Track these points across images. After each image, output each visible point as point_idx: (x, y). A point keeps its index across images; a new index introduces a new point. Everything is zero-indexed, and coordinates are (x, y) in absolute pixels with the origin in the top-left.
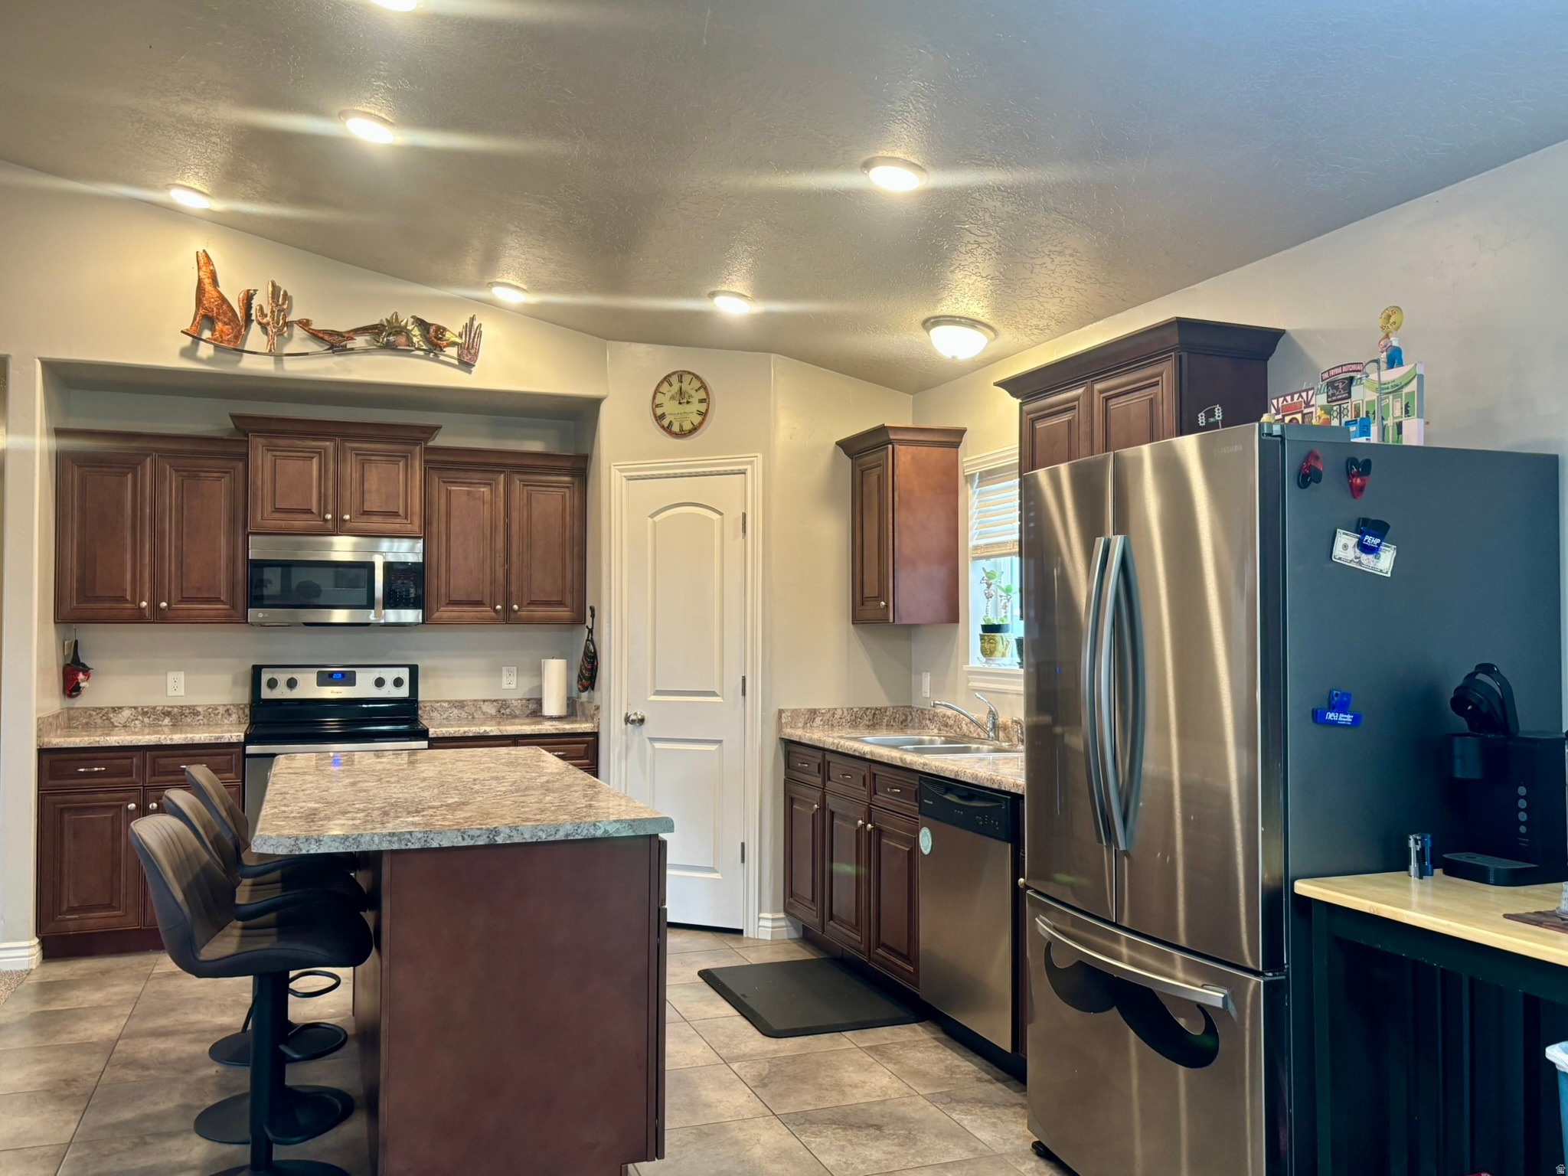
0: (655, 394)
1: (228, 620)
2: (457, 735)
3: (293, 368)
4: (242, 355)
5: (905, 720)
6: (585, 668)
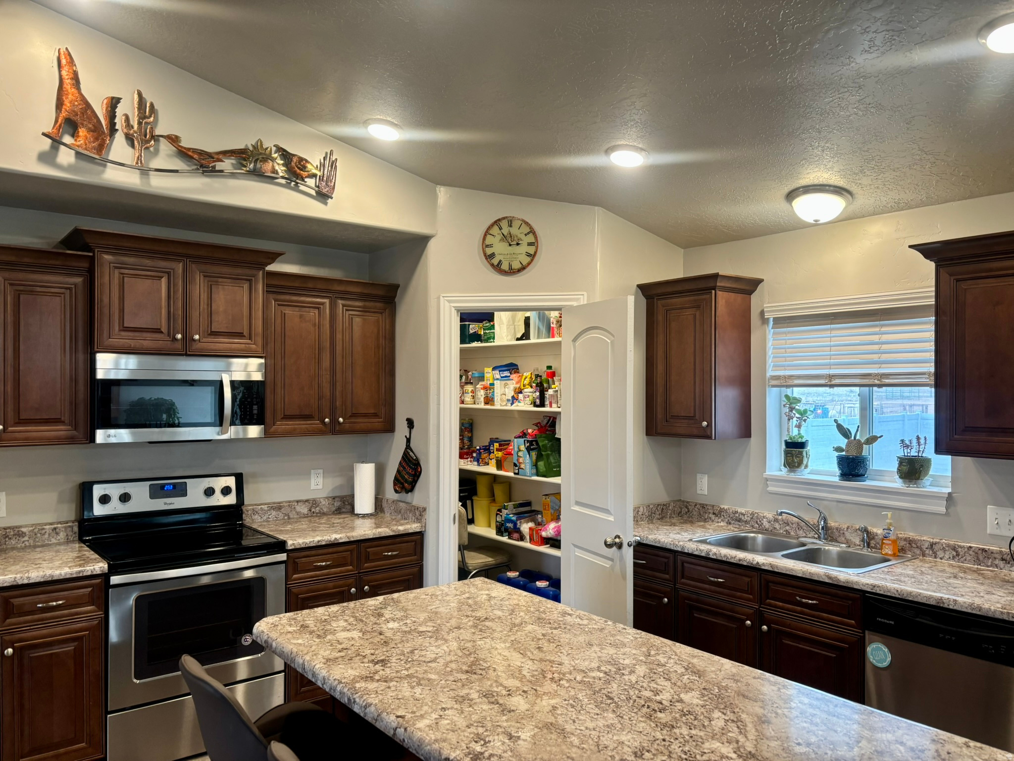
0: (485, 235)
1: (71, 441)
2: (312, 545)
3: (160, 185)
4: (105, 166)
5: (680, 512)
6: (408, 473)
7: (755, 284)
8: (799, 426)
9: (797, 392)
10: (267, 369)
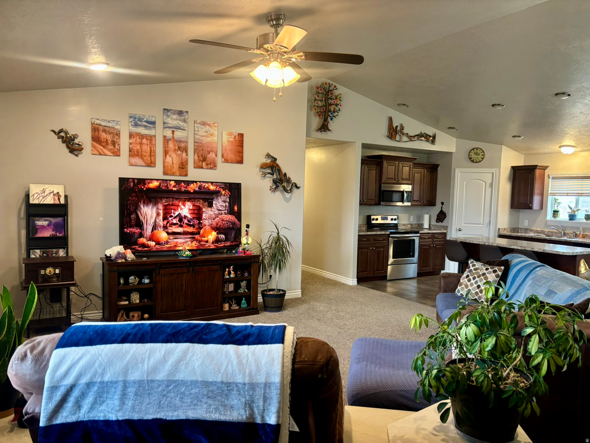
0: (469, 153)
1: (376, 204)
3: (403, 145)
6: (443, 217)
7: (547, 167)
8: (557, 207)
9: (557, 197)
10: (413, 188)
